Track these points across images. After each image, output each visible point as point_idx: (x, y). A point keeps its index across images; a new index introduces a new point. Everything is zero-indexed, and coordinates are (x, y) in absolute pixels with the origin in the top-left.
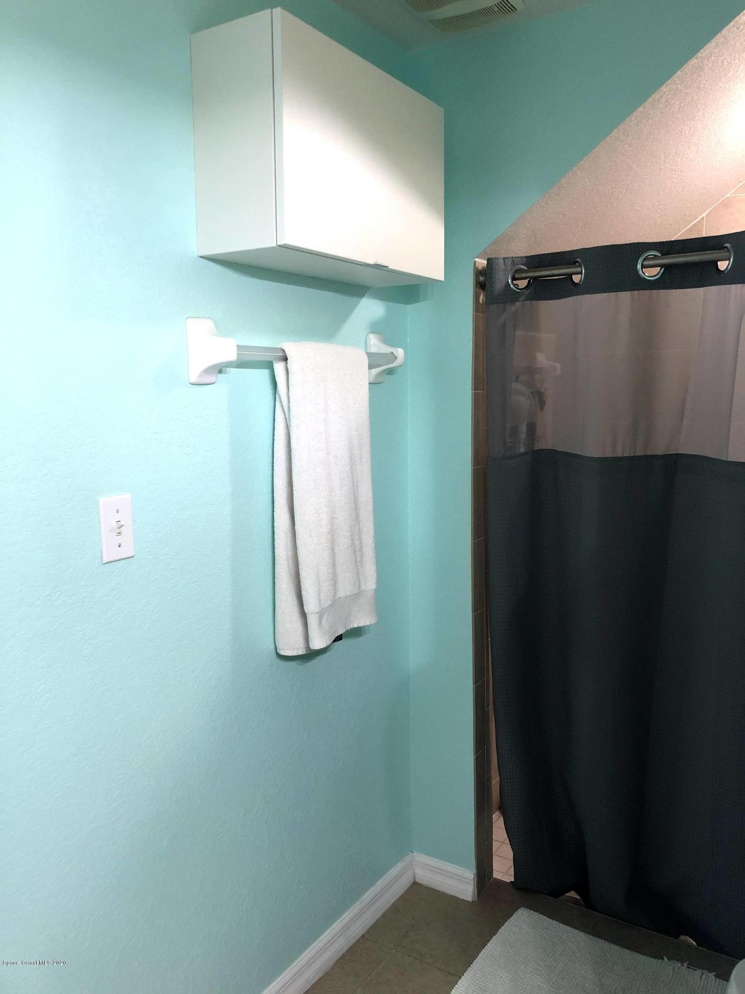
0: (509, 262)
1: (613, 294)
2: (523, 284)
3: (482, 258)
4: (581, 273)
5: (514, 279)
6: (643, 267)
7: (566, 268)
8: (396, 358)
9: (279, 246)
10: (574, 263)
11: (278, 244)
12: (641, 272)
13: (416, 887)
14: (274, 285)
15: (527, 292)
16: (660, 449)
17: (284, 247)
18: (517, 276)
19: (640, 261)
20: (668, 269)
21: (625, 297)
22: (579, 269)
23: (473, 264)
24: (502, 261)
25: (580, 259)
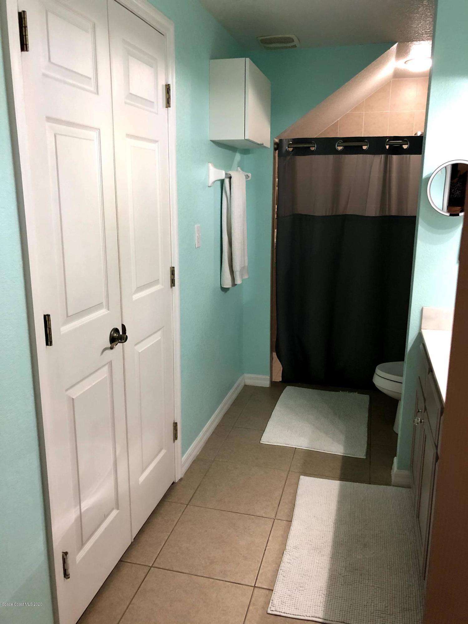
0: (287, 141)
1: (327, 156)
2: (291, 149)
3: (276, 139)
4: (315, 147)
5: (288, 147)
6: (337, 146)
7: (309, 145)
8: (249, 177)
9: (246, 140)
10: (311, 143)
11: (245, 138)
12: (336, 148)
13: (245, 386)
14: (223, 150)
15: (292, 153)
16: (340, 212)
17: (248, 141)
18: (289, 146)
19: (337, 144)
20: (345, 147)
21: (331, 157)
22: (314, 145)
23: (273, 140)
24: (285, 140)
25: (314, 141)
